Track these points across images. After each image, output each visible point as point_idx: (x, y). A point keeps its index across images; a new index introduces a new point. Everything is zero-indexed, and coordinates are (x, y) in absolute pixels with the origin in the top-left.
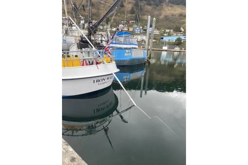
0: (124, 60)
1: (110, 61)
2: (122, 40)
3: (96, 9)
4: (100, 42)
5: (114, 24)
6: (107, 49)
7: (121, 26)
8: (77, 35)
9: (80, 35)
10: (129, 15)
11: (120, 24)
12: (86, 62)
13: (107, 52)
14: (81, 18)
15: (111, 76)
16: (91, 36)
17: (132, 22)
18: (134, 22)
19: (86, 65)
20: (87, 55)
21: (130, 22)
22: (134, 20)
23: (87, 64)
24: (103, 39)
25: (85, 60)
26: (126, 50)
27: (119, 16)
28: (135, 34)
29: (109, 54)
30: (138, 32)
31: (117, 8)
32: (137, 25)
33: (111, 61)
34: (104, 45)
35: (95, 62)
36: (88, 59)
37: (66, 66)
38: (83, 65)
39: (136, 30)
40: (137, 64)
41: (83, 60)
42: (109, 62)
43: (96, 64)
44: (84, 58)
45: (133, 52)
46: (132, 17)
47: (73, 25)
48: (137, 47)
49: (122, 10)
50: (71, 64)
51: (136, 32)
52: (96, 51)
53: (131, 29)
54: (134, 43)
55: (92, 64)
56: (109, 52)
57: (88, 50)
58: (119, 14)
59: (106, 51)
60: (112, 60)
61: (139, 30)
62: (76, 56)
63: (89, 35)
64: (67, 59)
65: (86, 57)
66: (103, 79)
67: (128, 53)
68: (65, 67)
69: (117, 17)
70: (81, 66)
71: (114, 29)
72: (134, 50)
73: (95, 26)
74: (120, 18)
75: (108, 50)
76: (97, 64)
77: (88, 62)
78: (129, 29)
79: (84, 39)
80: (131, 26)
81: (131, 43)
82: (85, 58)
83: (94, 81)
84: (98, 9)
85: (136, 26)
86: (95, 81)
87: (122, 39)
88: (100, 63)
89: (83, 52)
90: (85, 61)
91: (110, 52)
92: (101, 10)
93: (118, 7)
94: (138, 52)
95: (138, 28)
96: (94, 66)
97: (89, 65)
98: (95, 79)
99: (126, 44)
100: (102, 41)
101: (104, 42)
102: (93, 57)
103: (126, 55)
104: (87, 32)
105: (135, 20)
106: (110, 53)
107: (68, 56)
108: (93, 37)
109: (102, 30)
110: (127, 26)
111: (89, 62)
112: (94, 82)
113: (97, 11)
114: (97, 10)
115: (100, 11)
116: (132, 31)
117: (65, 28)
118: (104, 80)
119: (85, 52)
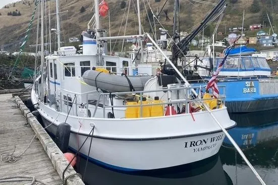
0: (243, 102)
1: (216, 105)
2: (236, 63)
3: (185, 13)
4: (193, 69)
5: (219, 34)
6: (211, 85)
7: (232, 36)
8: (153, 60)
9: (158, 60)
10: (249, 15)
11: (230, 33)
12: (173, 107)
13: (210, 90)
14: (161, 31)
15: (218, 134)
16: (177, 60)
17: (255, 26)
18: (259, 26)
19: (172, 114)
20: (175, 96)
21: (251, 27)
22: (258, 23)
23: (174, 113)
24: (199, 63)
25: (171, 105)
26: (247, 82)
27: (229, 20)
28: (261, 50)
29: (215, 93)
30: (267, 44)
31: (225, 7)
32: (266, 31)
33: (219, 105)
34: (201, 75)
35: (188, 109)
36: (176, 103)
37: (139, 116)
38: (167, 114)
39: (264, 42)
40: (271, 108)
41: (168, 105)
42: (215, 108)
43: (190, 112)
44: (169, 102)
45: (260, 84)
46: (255, 18)
47: (147, 44)
48: (268, 74)
49: (233, 8)
50: (148, 112)
51: (265, 45)
52: (190, 88)
53: (253, 41)
54: (262, 67)
55: (184, 111)
56: (215, 88)
57: (178, 87)
58: (228, 16)
59: (209, 87)
60: (220, 103)
61: (271, 41)
62: (157, 98)
63: (174, 59)
64: (142, 103)
65: (174, 100)
66: (204, 140)
67: (251, 87)
68: (137, 117)
69: (225, 22)
70: (164, 116)
71: (220, 44)
72: (263, 80)
73: (185, 42)
74: (230, 22)
75: (213, 85)
76: (192, 112)
77: (176, 109)
78: (248, 41)
79: (168, 68)
80: (254, 35)
81: (255, 67)
82: (172, 101)
83: (186, 143)
84: (190, 12)
85: (264, 34)
86: (189, 144)
87: (235, 61)
88: (198, 109)
89: (169, 91)
90: (170, 107)
91: (217, 88)
92: (195, 13)
93: (227, 5)
94: (271, 84)
95: (267, 38)
96: (187, 115)
97: (178, 114)
98: (189, 140)
99: (245, 70)
100: (196, 67)
101: (199, 69)
102: (185, 100)
103: (245, 91)
104: (170, 53)
105: (261, 23)
106: (216, 91)
107: (144, 99)
108: (180, 61)
109: (196, 48)
110: (244, 35)
111: (178, 109)
112: (186, 147)
113: (186, 17)
114: (186, 15)
115: (193, 15)
116: (255, 43)
117: (135, 50)
118: (206, 143)
119: (171, 92)
